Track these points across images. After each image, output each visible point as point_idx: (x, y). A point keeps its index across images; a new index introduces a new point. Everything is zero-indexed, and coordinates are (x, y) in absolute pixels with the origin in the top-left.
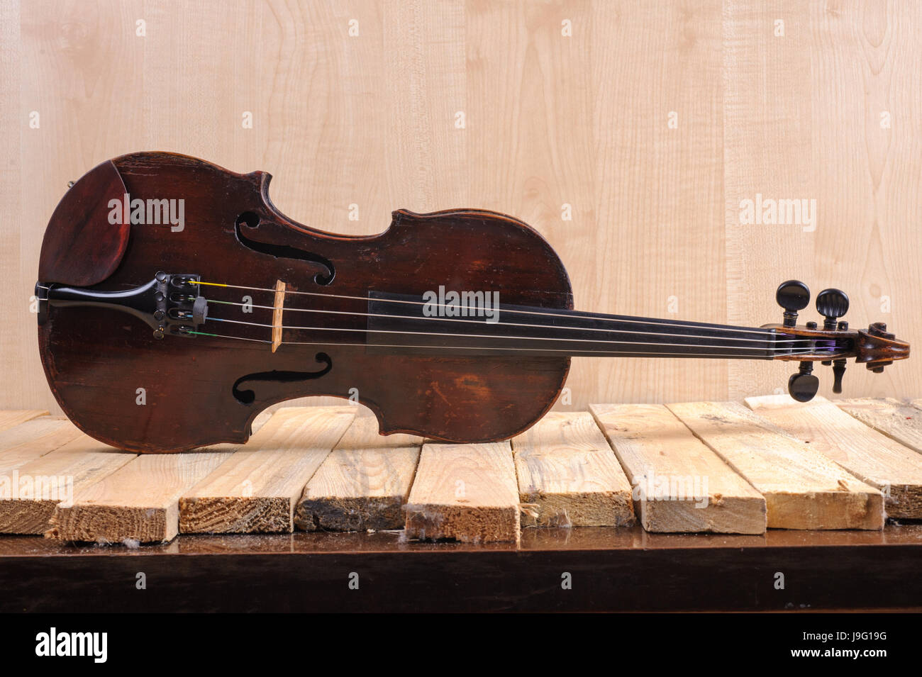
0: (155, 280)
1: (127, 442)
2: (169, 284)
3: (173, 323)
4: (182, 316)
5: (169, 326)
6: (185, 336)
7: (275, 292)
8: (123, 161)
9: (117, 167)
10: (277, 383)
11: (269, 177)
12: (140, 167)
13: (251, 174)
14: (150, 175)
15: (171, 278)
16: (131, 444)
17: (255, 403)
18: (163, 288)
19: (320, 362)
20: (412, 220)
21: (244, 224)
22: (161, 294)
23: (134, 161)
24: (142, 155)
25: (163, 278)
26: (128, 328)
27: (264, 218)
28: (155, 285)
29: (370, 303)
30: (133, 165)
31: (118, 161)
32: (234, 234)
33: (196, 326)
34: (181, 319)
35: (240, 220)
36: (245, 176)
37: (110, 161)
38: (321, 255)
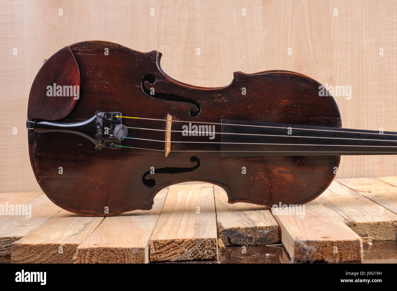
0: (95, 116)
1: (82, 211)
2: (104, 118)
3: (106, 141)
4: (112, 136)
5: (104, 143)
6: (114, 148)
7: (166, 121)
8: (75, 47)
9: (72, 51)
10: (168, 174)
11: (161, 55)
12: (85, 50)
13: (150, 52)
14: (91, 54)
15: (105, 114)
16: (84, 212)
17: (156, 186)
18: (100, 121)
19: (192, 162)
20: (245, 77)
21: (147, 82)
22: (99, 124)
23: (81, 47)
24: (86, 43)
25: (100, 114)
26: (80, 145)
27: (159, 78)
28: (96, 119)
29: (222, 127)
30: (81, 49)
31: (72, 47)
32: (141, 88)
33: (120, 143)
34: (111, 139)
35: (144, 80)
36: (146, 54)
37: (67, 46)
38: (192, 99)
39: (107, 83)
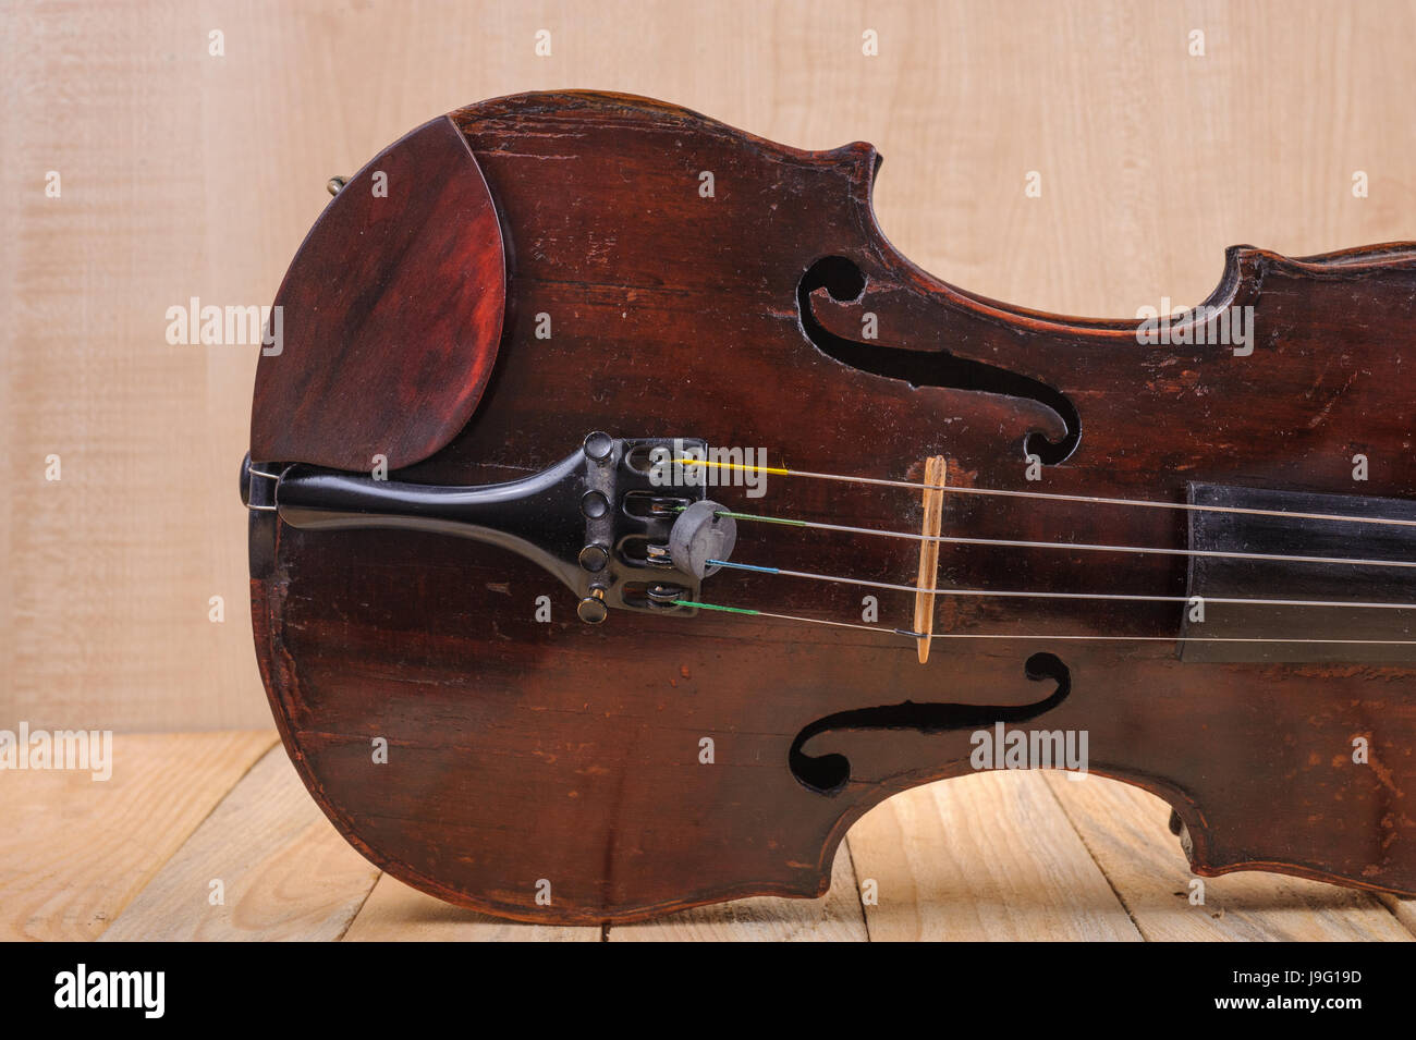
0: (581, 453)
1: (497, 895)
2: (620, 468)
3: (628, 575)
4: (658, 557)
5: (619, 586)
6: (666, 612)
8: (480, 118)
9: (468, 137)
10: (913, 735)
11: (879, 159)
12: (528, 135)
13: (839, 150)
14: (558, 157)
15: (625, 449)
16: (507, 900)
17: (850, 787)
18: (601, 480)
19: (1032, 679)
20: (1297, 277)
21: (822, 292)
22: (600, 496)
23: (510, 119)
24: (533, 99)
25: (604, 450)
26: (501, 588)
27: (879, 275)
28: (581, 469)
30: (509, 128)
31: (467, 118)
32: (793, 323)
33: (697, 587)
34: (655, 568)
35: (810, 282)
36: (822, 156)
37: (445, 117)
38: (1041, 378)
39: (632, 296)
